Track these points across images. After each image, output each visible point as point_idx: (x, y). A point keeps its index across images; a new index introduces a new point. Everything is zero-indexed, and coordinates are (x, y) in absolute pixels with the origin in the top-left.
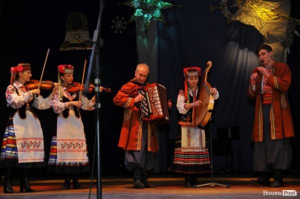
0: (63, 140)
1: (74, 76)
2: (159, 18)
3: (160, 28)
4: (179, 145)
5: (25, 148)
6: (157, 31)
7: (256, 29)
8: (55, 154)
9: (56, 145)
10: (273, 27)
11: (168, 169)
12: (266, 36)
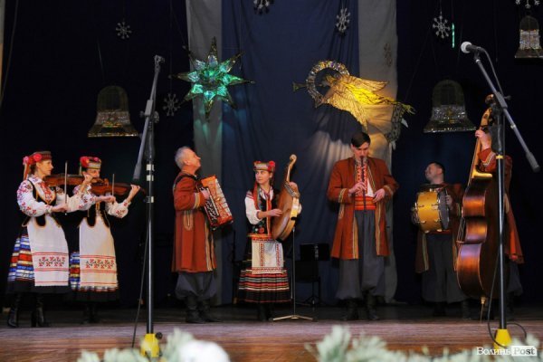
0: (88, 257)
1: (100, 173)
2: (224, 97)
3: (226, 110)
4: (249, 265)
5: (44, 266)
6: (221, 114)
7: (352, 116)
8: (77, 275)
9: (79, 264)
10: (375, 114)
11: (233, 300)
12: (365, 125)
